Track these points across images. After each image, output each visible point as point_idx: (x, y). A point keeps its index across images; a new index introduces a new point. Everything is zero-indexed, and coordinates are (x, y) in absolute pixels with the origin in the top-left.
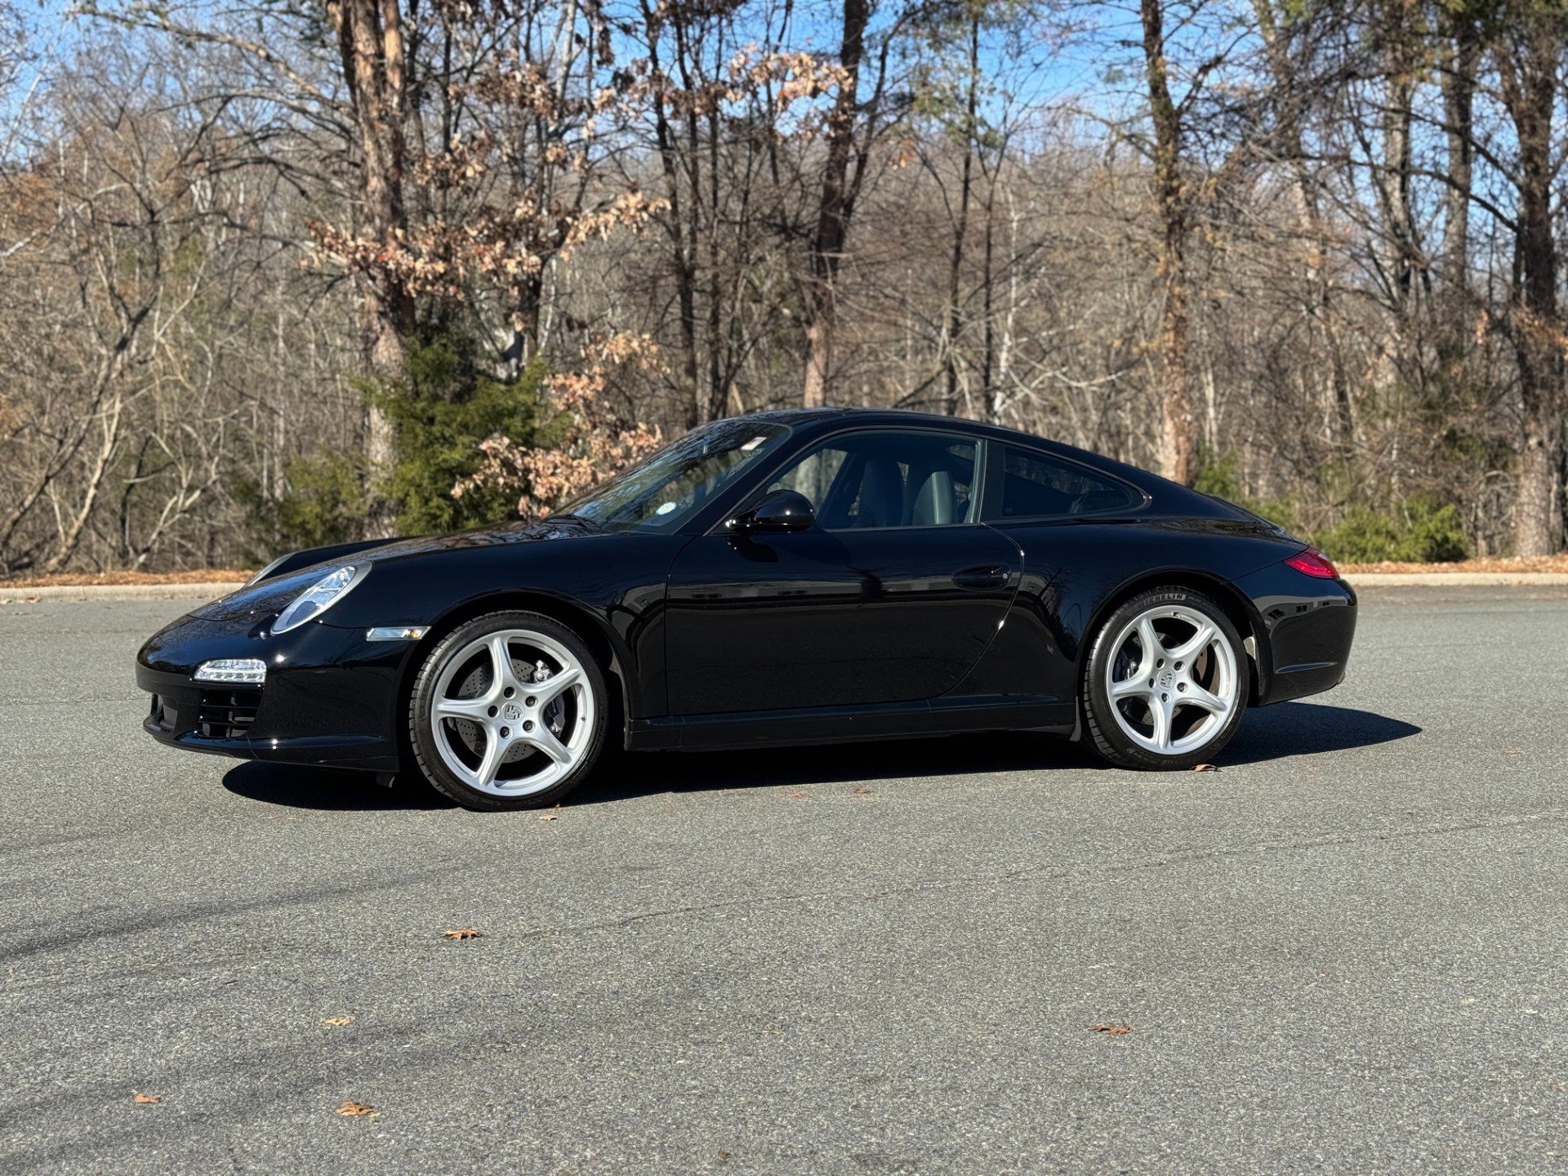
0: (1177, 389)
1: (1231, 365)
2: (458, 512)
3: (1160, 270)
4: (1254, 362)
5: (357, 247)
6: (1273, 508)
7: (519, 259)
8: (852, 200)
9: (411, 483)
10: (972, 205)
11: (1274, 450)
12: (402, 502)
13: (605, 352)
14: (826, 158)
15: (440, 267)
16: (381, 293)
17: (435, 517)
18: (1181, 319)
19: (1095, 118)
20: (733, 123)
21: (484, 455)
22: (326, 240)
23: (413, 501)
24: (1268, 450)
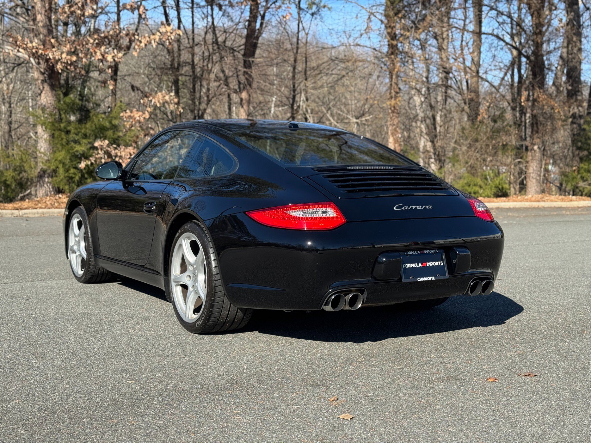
2: (83, 176)
5: (33, 47)
9: (60, 162)
12: (55, 171)
16: (42, 70)
17: (71, 178)
21: (96, 148)
23: (61, 170)
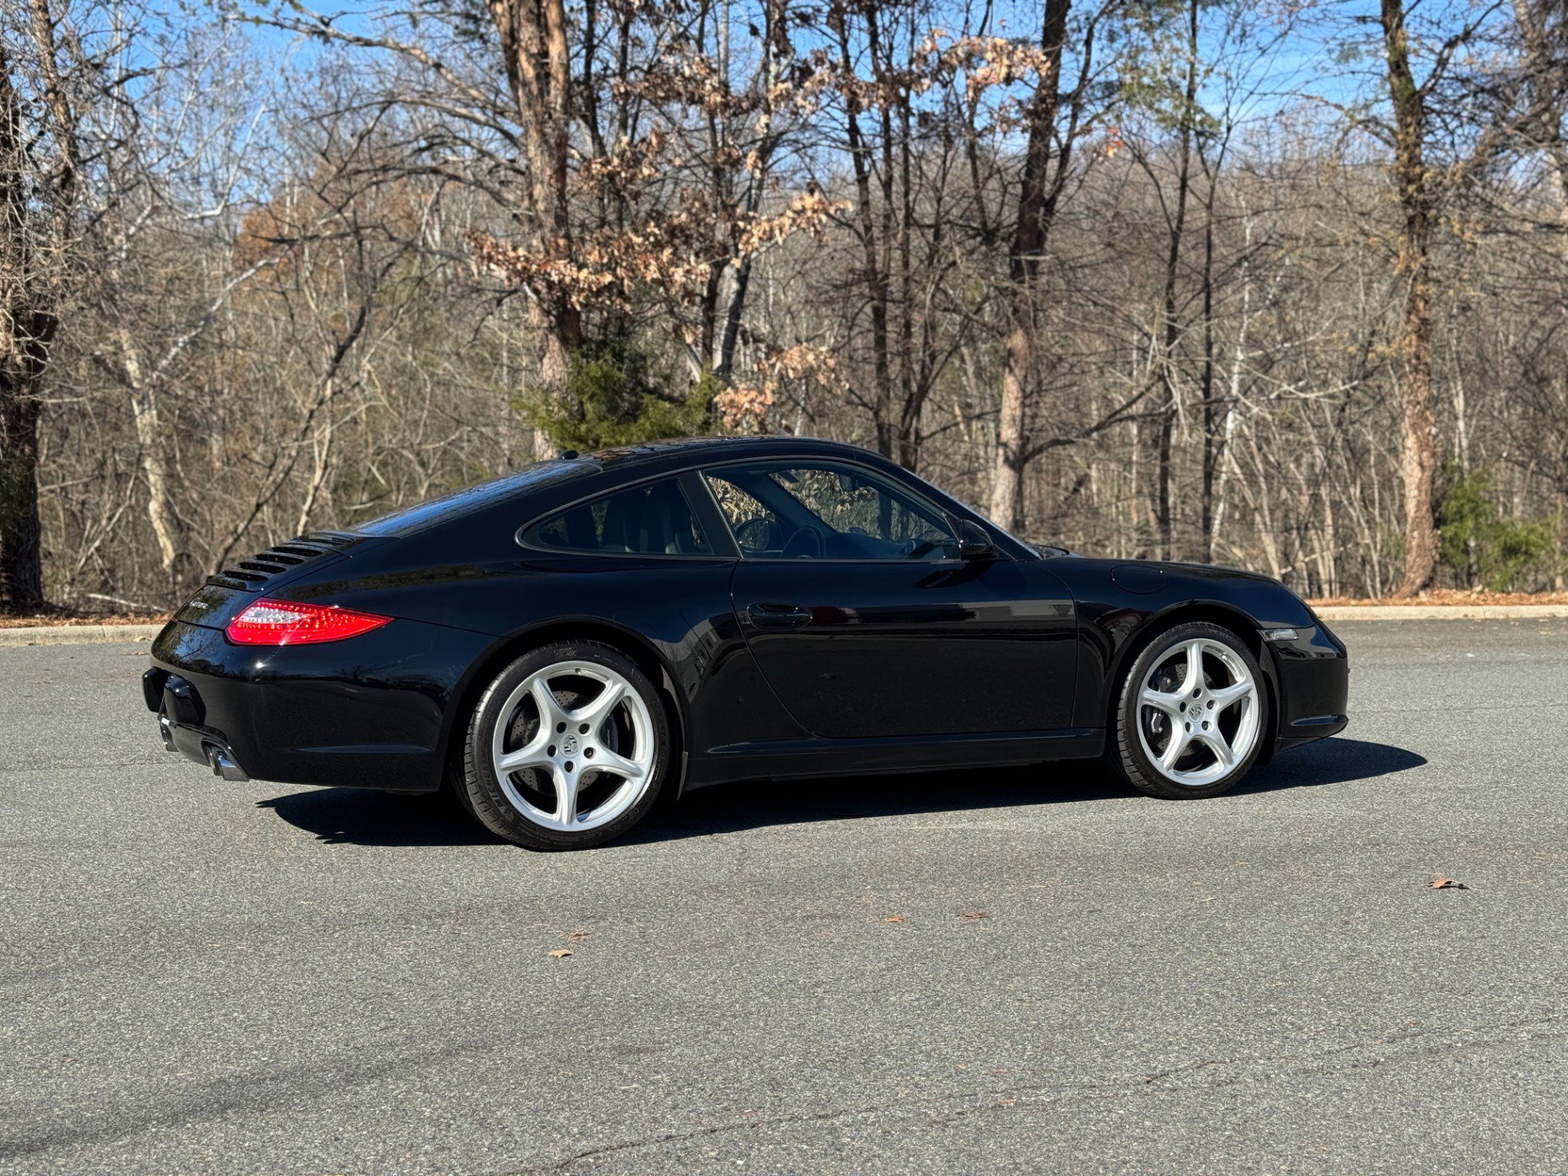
0: (1421, 399)
1: (1483, 374)
3: (1401, 267)
4: (1508, 368)
6: (1531, 531)
7: (687, 267)
8: (1053, 199)
10: (1191, 200)
11: (1532, 465)
13: (779, 365)
14: (1025, 152)
15: (608, 278)
18: (1424, 321)
19: (1327, 103)
20: (924, 118)
22: (485, 251)
24: (1524, 465)
